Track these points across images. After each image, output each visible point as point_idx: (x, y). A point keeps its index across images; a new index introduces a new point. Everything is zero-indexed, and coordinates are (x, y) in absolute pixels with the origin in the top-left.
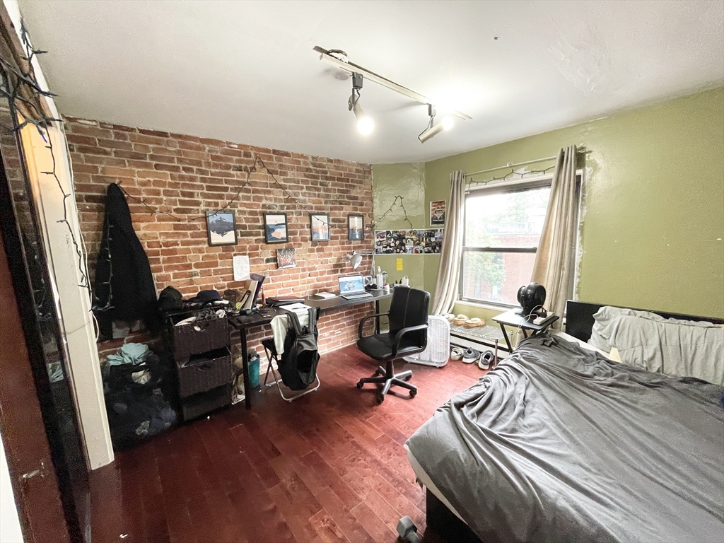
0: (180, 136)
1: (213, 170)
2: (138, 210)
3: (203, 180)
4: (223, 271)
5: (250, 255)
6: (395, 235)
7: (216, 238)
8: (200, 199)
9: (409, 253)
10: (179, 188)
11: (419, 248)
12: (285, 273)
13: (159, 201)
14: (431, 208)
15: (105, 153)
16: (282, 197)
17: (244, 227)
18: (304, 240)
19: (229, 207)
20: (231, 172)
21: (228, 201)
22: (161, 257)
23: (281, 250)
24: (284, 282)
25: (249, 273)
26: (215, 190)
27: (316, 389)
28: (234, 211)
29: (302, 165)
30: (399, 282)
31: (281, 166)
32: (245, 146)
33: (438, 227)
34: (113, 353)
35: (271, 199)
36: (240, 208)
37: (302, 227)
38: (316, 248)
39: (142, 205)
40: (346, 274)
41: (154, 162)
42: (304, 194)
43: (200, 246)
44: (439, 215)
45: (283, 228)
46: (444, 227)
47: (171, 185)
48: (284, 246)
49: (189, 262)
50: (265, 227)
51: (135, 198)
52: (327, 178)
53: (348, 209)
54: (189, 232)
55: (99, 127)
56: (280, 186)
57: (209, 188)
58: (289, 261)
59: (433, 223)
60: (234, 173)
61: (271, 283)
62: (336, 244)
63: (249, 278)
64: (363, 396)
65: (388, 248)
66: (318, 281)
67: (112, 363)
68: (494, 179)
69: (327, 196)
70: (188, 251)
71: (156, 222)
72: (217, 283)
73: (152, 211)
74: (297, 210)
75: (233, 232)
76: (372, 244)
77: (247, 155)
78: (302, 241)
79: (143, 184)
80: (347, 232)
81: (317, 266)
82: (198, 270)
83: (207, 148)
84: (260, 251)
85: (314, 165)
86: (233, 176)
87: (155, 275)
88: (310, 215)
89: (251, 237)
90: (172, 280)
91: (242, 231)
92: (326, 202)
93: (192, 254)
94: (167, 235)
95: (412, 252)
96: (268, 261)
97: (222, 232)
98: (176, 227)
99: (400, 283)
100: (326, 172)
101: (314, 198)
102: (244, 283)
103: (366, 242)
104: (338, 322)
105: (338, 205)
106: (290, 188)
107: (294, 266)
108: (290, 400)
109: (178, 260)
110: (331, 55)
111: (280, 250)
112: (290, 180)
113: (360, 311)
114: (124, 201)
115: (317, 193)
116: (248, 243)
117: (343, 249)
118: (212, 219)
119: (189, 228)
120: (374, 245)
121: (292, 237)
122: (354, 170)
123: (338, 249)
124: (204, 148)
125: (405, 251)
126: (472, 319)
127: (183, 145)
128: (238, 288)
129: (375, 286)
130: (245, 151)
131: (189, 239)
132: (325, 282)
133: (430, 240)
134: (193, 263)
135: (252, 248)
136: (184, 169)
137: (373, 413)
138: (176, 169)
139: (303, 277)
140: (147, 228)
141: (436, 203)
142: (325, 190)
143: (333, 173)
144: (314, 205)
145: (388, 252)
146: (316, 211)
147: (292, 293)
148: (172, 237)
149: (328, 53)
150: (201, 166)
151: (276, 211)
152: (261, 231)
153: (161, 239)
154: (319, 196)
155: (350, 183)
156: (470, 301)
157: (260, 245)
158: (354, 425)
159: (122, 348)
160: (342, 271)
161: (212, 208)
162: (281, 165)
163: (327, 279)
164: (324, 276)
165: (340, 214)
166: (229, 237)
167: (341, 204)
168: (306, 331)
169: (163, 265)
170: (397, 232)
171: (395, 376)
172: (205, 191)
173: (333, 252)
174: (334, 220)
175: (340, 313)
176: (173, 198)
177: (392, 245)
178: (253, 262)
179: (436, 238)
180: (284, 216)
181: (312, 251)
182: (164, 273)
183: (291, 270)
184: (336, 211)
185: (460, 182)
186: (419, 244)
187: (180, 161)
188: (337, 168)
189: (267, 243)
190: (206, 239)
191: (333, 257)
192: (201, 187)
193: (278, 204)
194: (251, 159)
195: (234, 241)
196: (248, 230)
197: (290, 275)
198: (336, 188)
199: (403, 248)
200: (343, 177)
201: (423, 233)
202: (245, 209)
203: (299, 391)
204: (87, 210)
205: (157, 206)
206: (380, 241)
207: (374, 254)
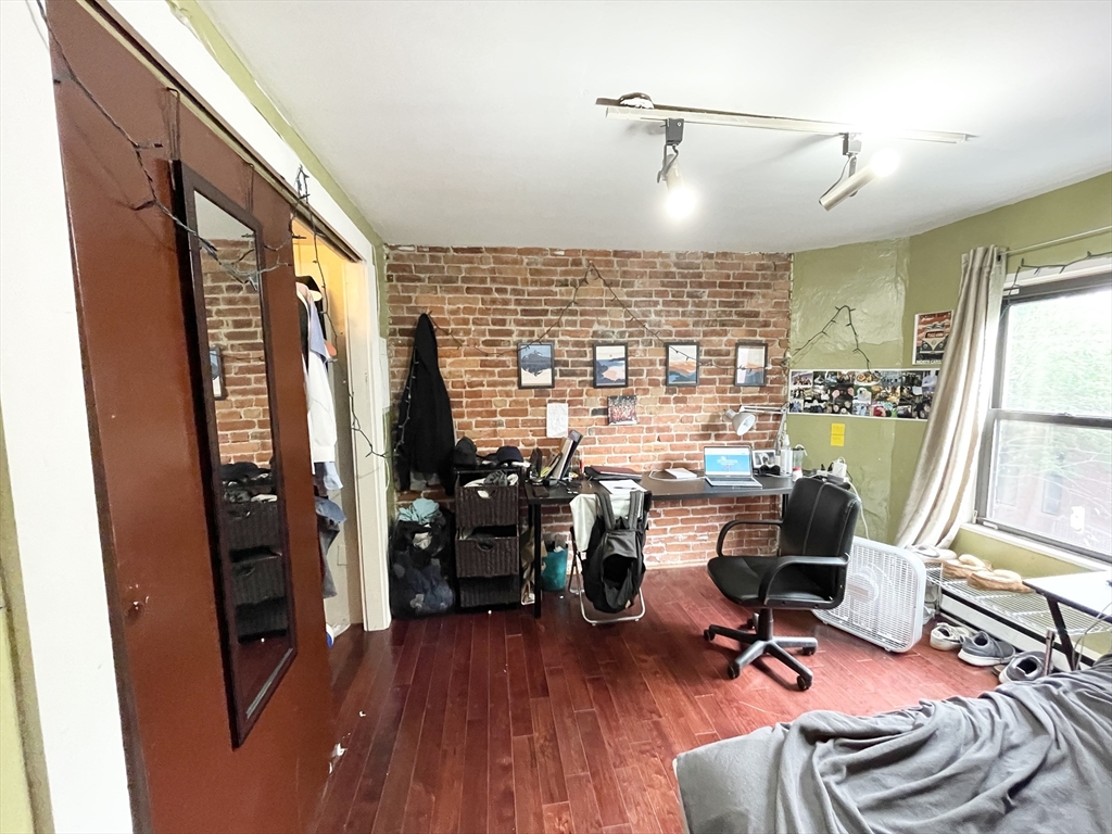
0: (495, 250)
1: (531, 288)
2: (445, 343)
3: (518, 302)
4: (535, 423)
5: (570, 403)
6: (832, 380)
7: (528, 378)
8: (513, 327)
9: (860, 414)
10: (489, 314)
11: (884, 406)
12: (619, 432)
13: (467, 332)
14: (917, 327)
15: (420, 280)
16: (623, 319)
17: (565, 364)
18: (654, 383)
19: (547, 337)
20: (554, 288)
21: (546, 329)
22: (464, 400)
23: (616, 397)
24: (617, 445)
25: (567, 427)
26: (532, 314)
27: (637, 618)
28: (554, 341)
29: (659, 268)
30: (827, 468)
31: (625, 274)
32: (576, 251)
33: (931, 366)
34: (406, 506)
35: (605, 324)
36: (561, 338)
37: (652, 363)
38: (672, 397)
39: (449, 337)
40: (725, 443)
41: (466, 286)
42: (658, 313)
43: (508, 388)
44: (934, 342)
45: (621, 364)
46: (941, 366)
47: (482, 312)
48: (621, 392)
49: (494, 408)
50: (594, 363)
51: (442, 330)
52: (701, 285)
53: (735, 334)
54: (497, 370)
55: (416, 252)
56: (622, 304)
57: (525, 312)
58: (626, 414)
59: (920, 357)
60: (557, 289)
61: (597, 445)
62: (709, 393)
63: (566, 436)
64: (707, 654)
65: (816, 403)
66: (672, 449)
67: (402, 518)
68: (1090, 256)
69: (699, 314)
70: (494, 394)
71: (463, 358)
72: (525, 440)
73: (458, 343)
74: (645, 338)
75: (549, 370)
76: (783, 394)
77: (577, 263)
78: (649, 385)
79: (453, 312)
80: (732, 372)
81: (672, 425)
82: (504, 419)
83: (526, 261)
84: (584, 397)
85: (677, 265)
86: (556, 294)
87: (456, 421)
88: (667, 345)
89: (574, 378)
90: (474, 429)
91: (563, 368)
92: (696, 324)
93: (499, 398)
94: (473, 373)
95: (867, 414)
96: (595, 412)
97: (535, 370)
98: (483, 363)
99: (830, 469)
100: (699, 275)
101: (676, 318)
102: (560, 442)
103: (770, 390)
104: (703, 520)
105: (718, 328)
106: (637, 304)
107: (634, 422)
108: (594, 622)
109: (482, 404)
110: (623, 105)
111: (614, 398)
112: (637, 294)
113: (748, 508)
114: (433, 333)
115: (680, 310)
116: (569, 386)
117: (722, 400)
118: (524, 354)
119: (497, 364)
120: (787, 396)
121: (634, 378)
122: (754, 266)
123: (713, 400)
124: (522, 261)
125: (850, 410)
126: (998, 572)
127: (498, 261)
128: (551, 448)
129: (776, 470)
130: (574, 258)
131: (496, 378)
132: (686, 453)
133: (910, 392)
134: (499, 409)
135: (574, 393)
136: (498, 290)
137: (711, 689)
138: (488, 291)
139: (647, 440)
140: (452, 364)
141: (929, 316)
142: (695, 305)
143: (712, 275)
144: (674, 330)
145: (814, 410)
146: (678, 339)
147: (628, 463)
148: (477, 376)
149: (618, 103)
150: (517, 284)
151: (612, 340)
152: (589, 369)
153: (466, 379)
154: (684, 314)
155: (745, 289)
156: (1001, 529)
157: (585, 389)
158: (671, 696)
159: (414, 503)
160: (718, 437)
161: (525, 339)
162: (624, 272)
163: (688, 447)
164: (684, 442)
165: (720, 342)
166: (545, 378)
167: (724, 325)
168: (622, 525)
169: (466, 410)
170: (835, 374)
171: (774, 640)
172: (519, 317)
173: (703, 405)
174: (708, 353)
175: (710, 506)
176: (483, 327)
177: (825, 397)
178: (573, 413)
179: (925, 389)
180: (623, 347)
181: (666, 401)
182: (466, 419)
183: (632, 429)
184: (714, 338)
185: (986, 270)
186: (884, 399)
187: (494, 280)
188: (721, 266)
189: (595, 387)
190: (515, 379)
191: (702, 413)
192: (515, 312)
193: (616, 330)
194: (581, 268)
195: (549, 382)
196: (570, 368)
197: (628, 436)
198: (717, 300)
199: (847, 404)
200: (731, 280)
201: (897, 376)
202: (568, 338)
203: (605, 614)
204: (400, 345)
205: (465, 338)
206: (800, 391)
207: (785, 411)
